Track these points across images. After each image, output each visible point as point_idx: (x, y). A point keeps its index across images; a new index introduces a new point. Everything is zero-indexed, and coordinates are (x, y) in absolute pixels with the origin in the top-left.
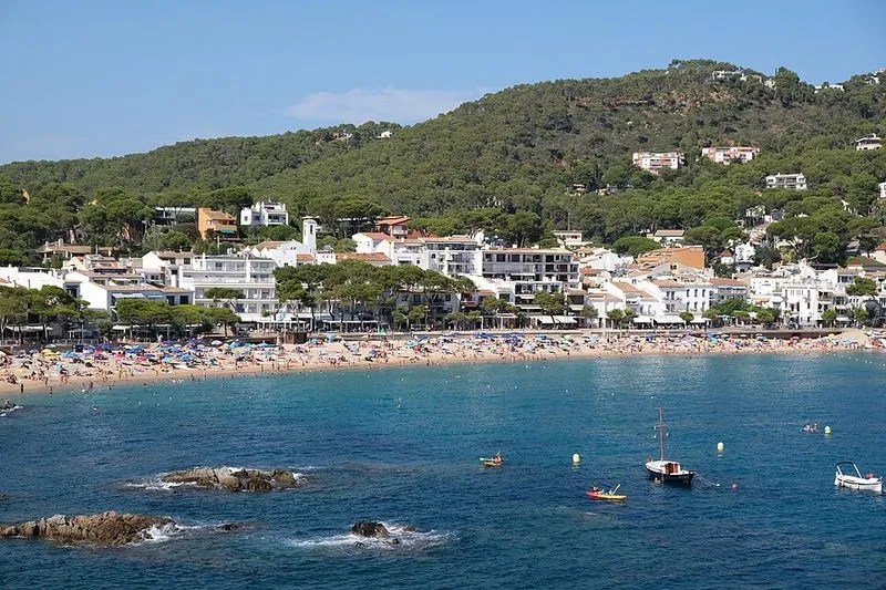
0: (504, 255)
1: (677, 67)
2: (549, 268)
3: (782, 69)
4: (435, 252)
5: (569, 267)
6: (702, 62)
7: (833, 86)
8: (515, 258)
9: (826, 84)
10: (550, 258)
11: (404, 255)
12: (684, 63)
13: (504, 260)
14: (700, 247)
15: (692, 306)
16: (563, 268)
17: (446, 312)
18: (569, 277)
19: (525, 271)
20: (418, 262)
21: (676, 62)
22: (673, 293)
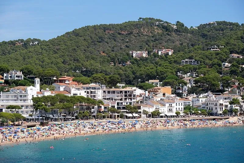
0: (110, 91)
1: (141, 20)
2: (126, 96)
3: (178, 22)
4: (86, 90)
5: (132, 95)
6: (150, 19)
7: (194, 28)
8: (114, 92)
9: (192, 27)
10: (126, 92)
11: (75, 91)
12: (143, 19)
13: (110, 93)
14: (170, 87)
15: (178, 109)
16: (130, 95)
17: (93, 113)
18: (132, 99)
19: (117, 97)
20: (80, 94)
21: (140, 18)
22: (171, 104)
